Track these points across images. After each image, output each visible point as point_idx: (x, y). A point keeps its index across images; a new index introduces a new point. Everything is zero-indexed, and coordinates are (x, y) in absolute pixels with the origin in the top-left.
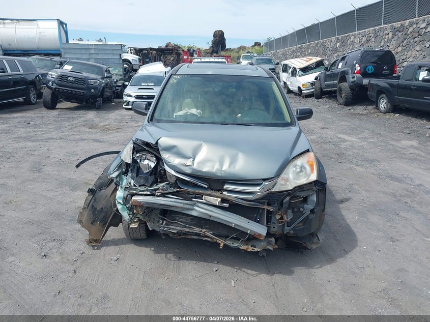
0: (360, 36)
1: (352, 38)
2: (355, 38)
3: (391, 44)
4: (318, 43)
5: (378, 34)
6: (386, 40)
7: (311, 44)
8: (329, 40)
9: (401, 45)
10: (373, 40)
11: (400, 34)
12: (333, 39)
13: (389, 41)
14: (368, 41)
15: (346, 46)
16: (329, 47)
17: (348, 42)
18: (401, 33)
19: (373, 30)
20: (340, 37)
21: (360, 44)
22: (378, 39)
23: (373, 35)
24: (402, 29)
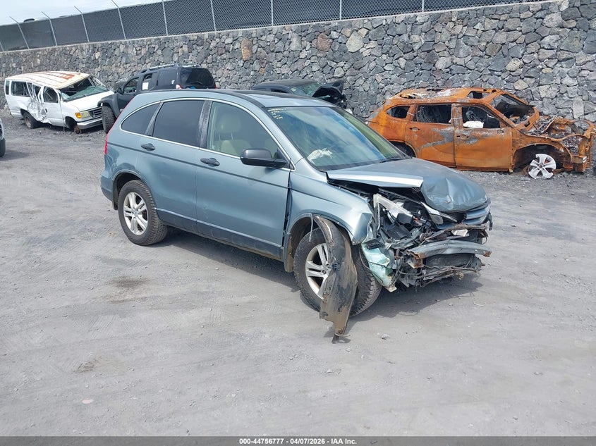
0: (136, 45)
1: (122, 48)
2: (127, 47)
3: (190, 59)
4: (54, 50)
5: (166, 46)
6: (180, 54)
7: (39, 51)
8: (77, 46)
9: (205, 61)
10: (159, 52)
11: (199, 48)
12: (85, 45)
13: (185, 56)
14: (151, 53)
15: (113, 58)
16: (81, 57)
17: (116, 52)
18: (201, 48)
19: (156, 40)
20: (99, 44)
21: (139, 57)
22: (167, 52)
23: (157, 47)
24: (199, 42)
